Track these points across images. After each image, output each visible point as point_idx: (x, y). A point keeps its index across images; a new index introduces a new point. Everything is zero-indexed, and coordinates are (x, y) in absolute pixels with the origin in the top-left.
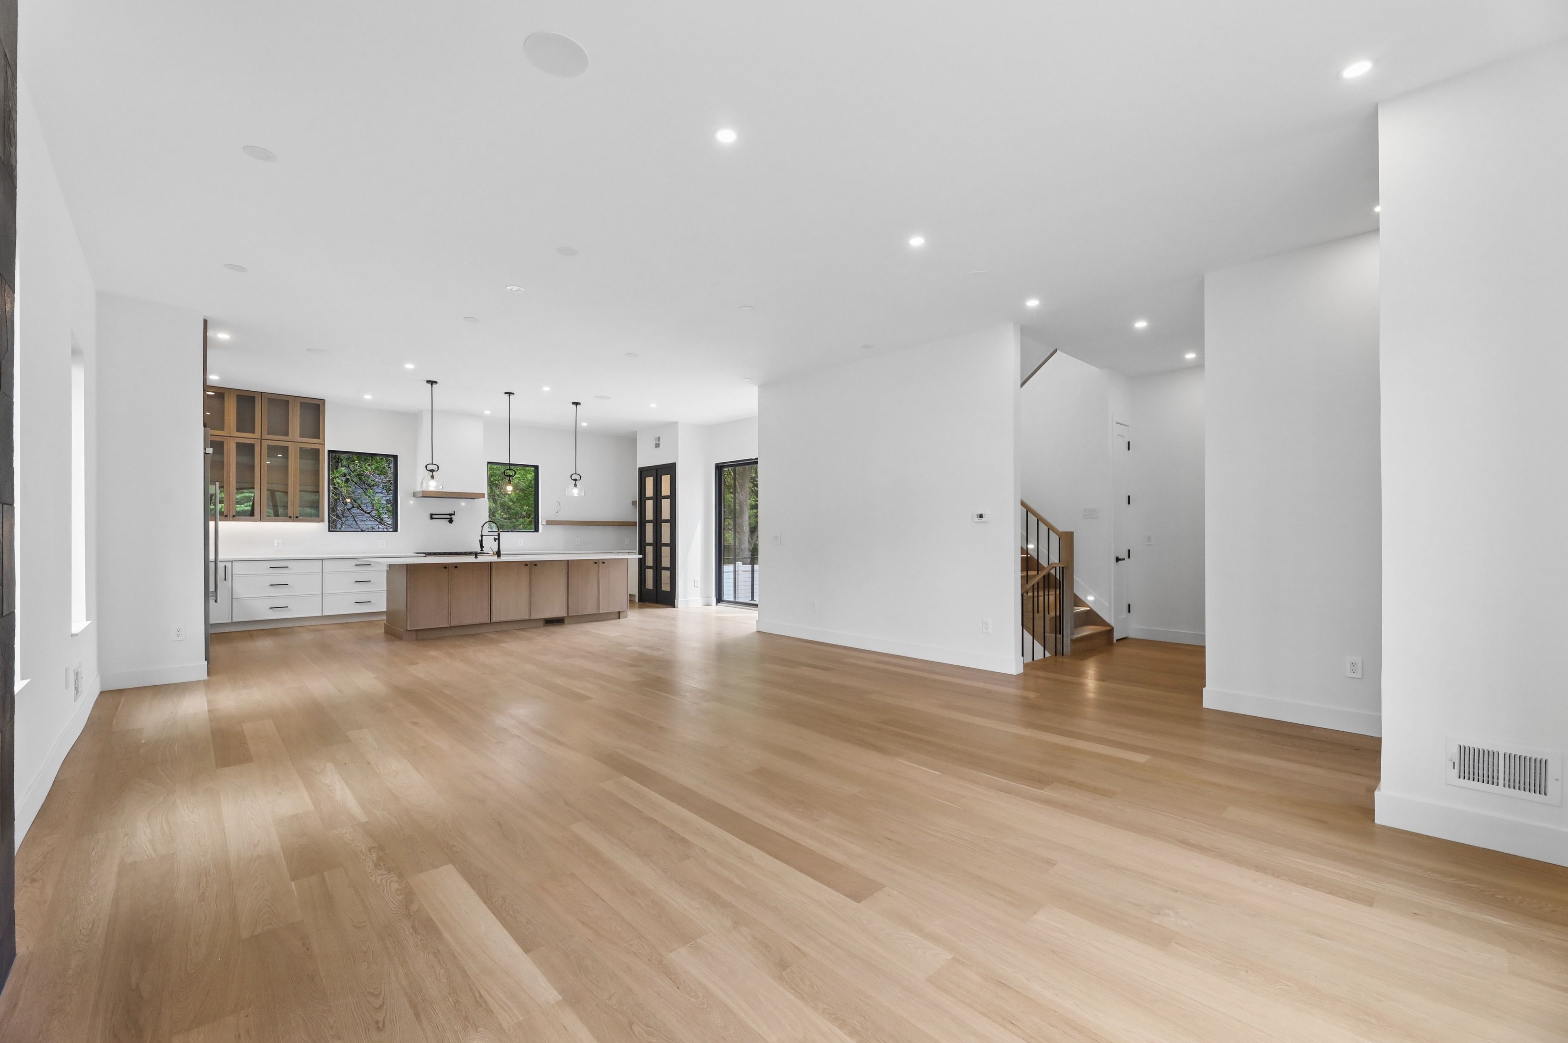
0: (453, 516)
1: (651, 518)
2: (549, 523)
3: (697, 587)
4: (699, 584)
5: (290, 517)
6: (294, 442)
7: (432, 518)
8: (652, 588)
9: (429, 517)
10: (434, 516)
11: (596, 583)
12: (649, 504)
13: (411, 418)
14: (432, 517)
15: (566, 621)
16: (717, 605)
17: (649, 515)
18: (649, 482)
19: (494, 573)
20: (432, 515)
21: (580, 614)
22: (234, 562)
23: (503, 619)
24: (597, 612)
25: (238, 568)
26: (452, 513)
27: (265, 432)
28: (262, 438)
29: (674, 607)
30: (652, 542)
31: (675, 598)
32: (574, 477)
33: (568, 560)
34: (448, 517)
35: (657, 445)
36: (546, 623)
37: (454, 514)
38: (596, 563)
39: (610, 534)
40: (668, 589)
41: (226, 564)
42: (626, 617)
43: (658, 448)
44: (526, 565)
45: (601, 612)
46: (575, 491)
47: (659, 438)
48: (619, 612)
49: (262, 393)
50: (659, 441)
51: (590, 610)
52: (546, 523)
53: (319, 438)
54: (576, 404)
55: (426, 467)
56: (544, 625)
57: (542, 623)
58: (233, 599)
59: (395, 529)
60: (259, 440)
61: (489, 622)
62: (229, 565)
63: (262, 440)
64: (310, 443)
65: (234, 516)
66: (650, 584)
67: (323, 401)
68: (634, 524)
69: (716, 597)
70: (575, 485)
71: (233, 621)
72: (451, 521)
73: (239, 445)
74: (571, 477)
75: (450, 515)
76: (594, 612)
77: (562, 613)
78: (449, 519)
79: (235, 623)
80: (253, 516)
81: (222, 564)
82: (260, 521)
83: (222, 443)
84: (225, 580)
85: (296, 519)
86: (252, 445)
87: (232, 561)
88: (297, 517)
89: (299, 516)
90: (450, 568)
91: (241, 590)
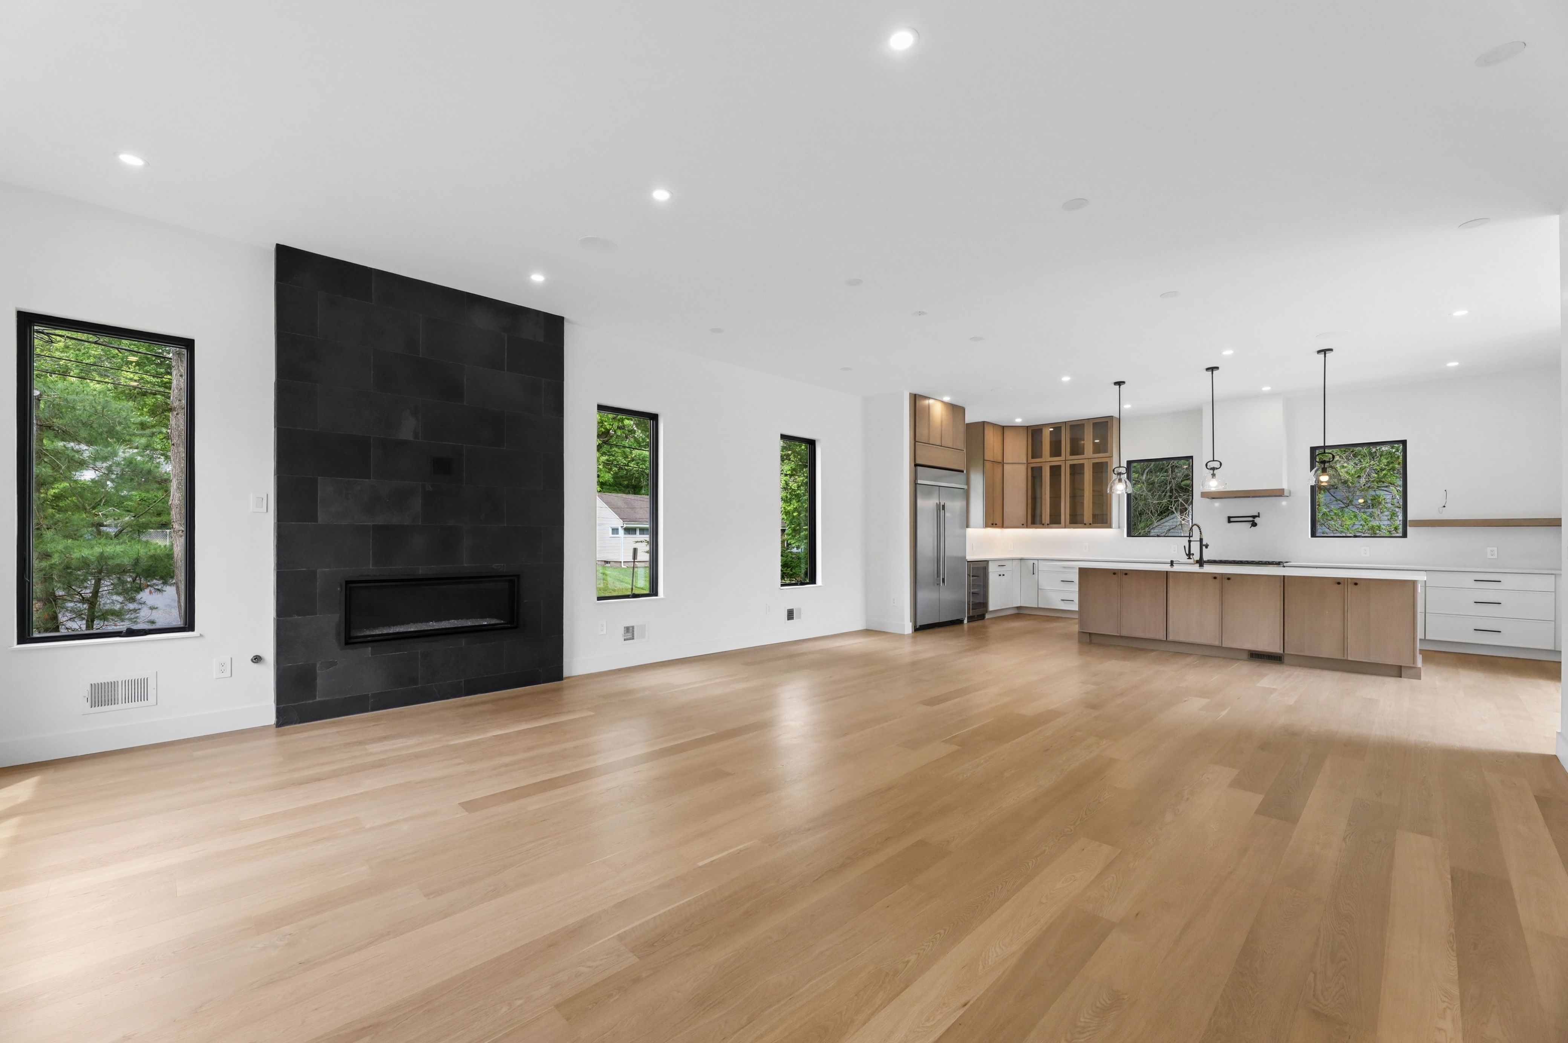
0: (1256, 518)
5: (1085, 524)
6: (1089, 459)
7: (1229, 522)
9: (1227, 520)
10: (1232, 519)
13: (1192, 414)
14: (1229, 520)
15: (1286, 659)
20: (1229, 518)
23: (1182, 639)
24: (1341, 658)
25: (1042, 566)
26: (1257, 514)
27: (1068, 454)
33: (1284, 576)
34: (1251, 519)
36: (1251, 656)
37: (1259, 516)
41: (1034, 562)
44: (1215, 578)
45: (1349, 659)
49: (1065, 422)
53: (1109, 451)
54: (1325, 352)
56: (1248, 658)
57: (1246, 656)
58: (1038, 589)
61: (1164, 639)
62: (1036, 562)
64: (1100, 457)
65: (1048, 524)
71: (1038, 607)
72: (1254, 524)
73: (1052, 468)
75: (1254, 517)
76: (1335, 656)
77: (1276, 649)
78: (1252, 523)
79: (1039, 609)
80: (1060, 524)
81: (1032, 562)
82: (1065, 528)
83: (1041, 468)
84: (1033, 574)
85: (1090, 525)
86: (1060, 466)
87: (1038, 560)
88: (1090, 524)
89: (1091, 522)
90: (1119, 574)
91: (1044, 583)
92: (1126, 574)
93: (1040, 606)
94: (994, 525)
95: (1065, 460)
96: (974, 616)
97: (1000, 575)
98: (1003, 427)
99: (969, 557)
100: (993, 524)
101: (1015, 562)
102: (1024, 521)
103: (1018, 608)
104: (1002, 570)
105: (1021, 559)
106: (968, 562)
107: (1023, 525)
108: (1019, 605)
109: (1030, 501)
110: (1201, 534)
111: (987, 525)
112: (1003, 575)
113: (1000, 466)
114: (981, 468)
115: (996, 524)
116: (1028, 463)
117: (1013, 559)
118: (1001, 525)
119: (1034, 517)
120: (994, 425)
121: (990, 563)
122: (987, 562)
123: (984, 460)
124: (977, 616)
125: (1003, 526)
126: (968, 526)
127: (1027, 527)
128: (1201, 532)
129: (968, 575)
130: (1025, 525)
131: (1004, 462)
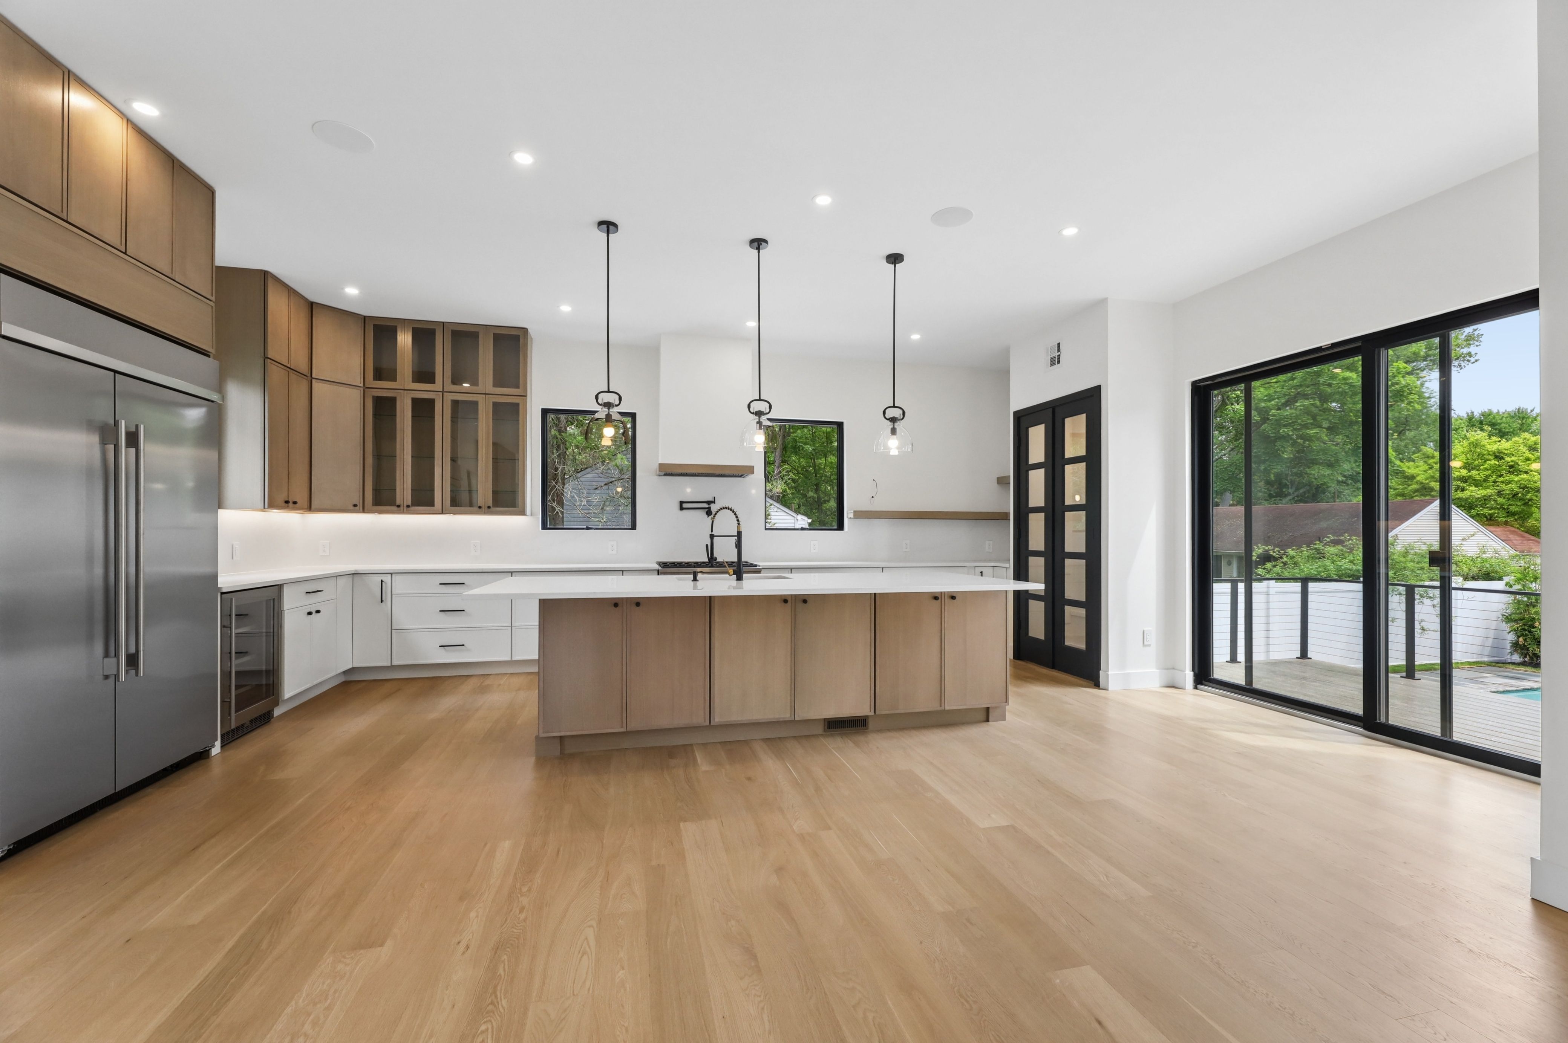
0: (712, 506)
1: (1042, 503)
2: (859, 515)
3: (1149, 645)
4: (1153, 639)
6: (485, 394)
7: (682, 509)
8: (1042, 637)
9: (678, 506)
10: (685, 506)
11: (937, 642)
12: (1037, 480)
14: (682, 506)
15: (871, 724)
16: (1196, 688)
17: (1037, 495)
18: (1037, 436)
19: (716, 618)
20: (681, 503)
21: (901, 710)
22: (393, 575)
23: (735, 718)
24: (939, 709)
25: (400, 585)
26: (711, 499)
27: (448, 380)
28: (444, 390)
29: (1097, 685)
30: (1043, 549)
31: (1099, 669)
32: (891, 413)
33: (875, 594)
34: (706, 505)
35: (1055, 361)
36: (829, 728)
37: (714, 502)
38: (936, 598)
39: (959, 534)
40: (1082, 646)
41: (384, 578)
42: (1003, 718)
43: (1057, 366)
44: (786, 601)
45: (947, 708)
46: (893, 445)
47: (1059, 344)
48: (988, 709)
49: (443, 323)
50: (1059, 351)
51: (924, 702)
52: (854, 515)
53: (518, 387)
54: (895, 259)
55: (597, 397)
56: (825, 731)
57: (819, 729)
58: (393, 631)
59: (634, 527)
60: (441, 393)
61: (707, 723)
62: (387, 578)
63: (445, 394)
64: (506, 394)
65: (408, 507)
66: (1037, 628)
67: (525, 330)
68: (1004, 516)
69: (1193, 670)
70: (894, 431)
71: (393, 664)
72: (710, 513)
73: (415, 401)
74: (884, 413)
75: (709, 503)
76: (933, 706)
77: (863, 709)
78: (707, 510)
79: (392, 668)
80: (433, 505)
81: (378, 579)
82: (442, 513)
83: (393, 400)
84: (382, 601)
85: (488, 510)
86: (431, 402)
87: (391, 574)
88: (489, 507)
89: (491, 505)
90: (625, 607)
91: (402, 619)
92: (638, 604)
93: (395, 663)
94: (291, 504)
95: (443, 392)
96: (243, 725)
97: (310, 613)
98: (312, 306)
99: (227, 580)
100: (287, 502)
101: (342, 581)
102: (357, 499)
103: (345, 673)
104: (313, 602)
105: (354, 574)
106: (222, 593)
107: (355, 506)
108: (350, 666)
109: (370, 460)
110: (739, 524)
111: (271, 503)
112: (318, 612)
113: (305, 384)
114: (259, 376)
115: (295, 503)
116: (365, 388)
117: (337, 576)
118: (306, 504)
119: (377, 491)
120: (291, 291)
121: (286, 591)
122: (278, 588)
123: (266, 358)
124: (251, 721)
125: (310, 508)
126: (220, 506)
127: (364, 511)
128: (738, 520)
129: (223, 626)
130: (360, 507)
131: (313, 376)
